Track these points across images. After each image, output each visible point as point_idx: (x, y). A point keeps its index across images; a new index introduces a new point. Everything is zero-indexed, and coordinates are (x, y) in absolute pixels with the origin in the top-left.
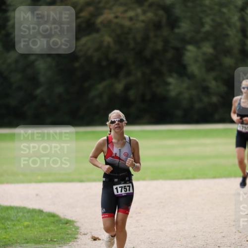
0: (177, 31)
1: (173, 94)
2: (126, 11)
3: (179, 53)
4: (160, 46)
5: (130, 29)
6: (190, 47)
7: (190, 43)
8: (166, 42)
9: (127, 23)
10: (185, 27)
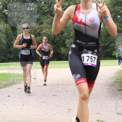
0: (63, 35)
1: (62, 52)
2: (49, 30)
3: (64, 41)
4: (59, 39)
5: (50, 35)
6: (67, 40)
7: (67, 39)
8: (60, 38)
9: (50, 33)
10: (65, 34)
